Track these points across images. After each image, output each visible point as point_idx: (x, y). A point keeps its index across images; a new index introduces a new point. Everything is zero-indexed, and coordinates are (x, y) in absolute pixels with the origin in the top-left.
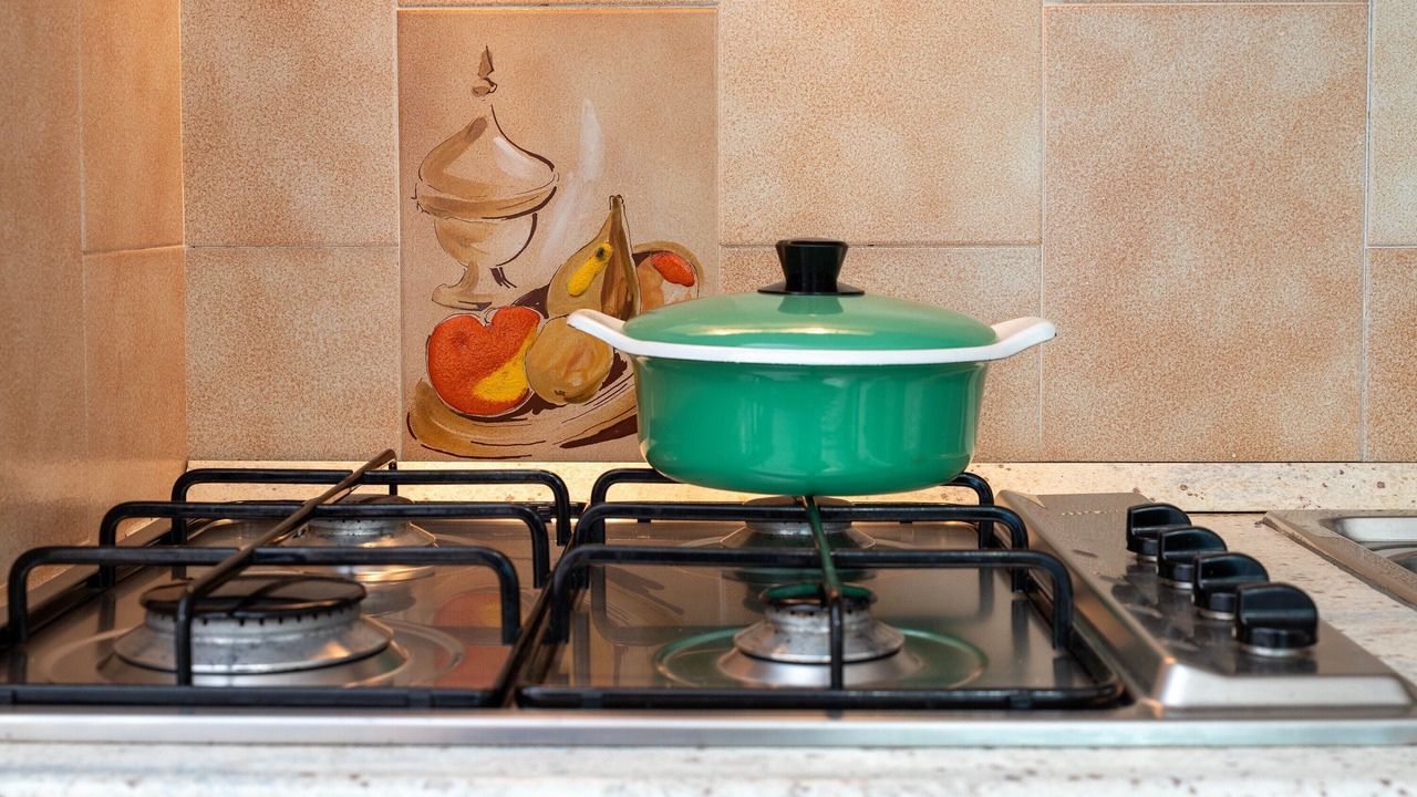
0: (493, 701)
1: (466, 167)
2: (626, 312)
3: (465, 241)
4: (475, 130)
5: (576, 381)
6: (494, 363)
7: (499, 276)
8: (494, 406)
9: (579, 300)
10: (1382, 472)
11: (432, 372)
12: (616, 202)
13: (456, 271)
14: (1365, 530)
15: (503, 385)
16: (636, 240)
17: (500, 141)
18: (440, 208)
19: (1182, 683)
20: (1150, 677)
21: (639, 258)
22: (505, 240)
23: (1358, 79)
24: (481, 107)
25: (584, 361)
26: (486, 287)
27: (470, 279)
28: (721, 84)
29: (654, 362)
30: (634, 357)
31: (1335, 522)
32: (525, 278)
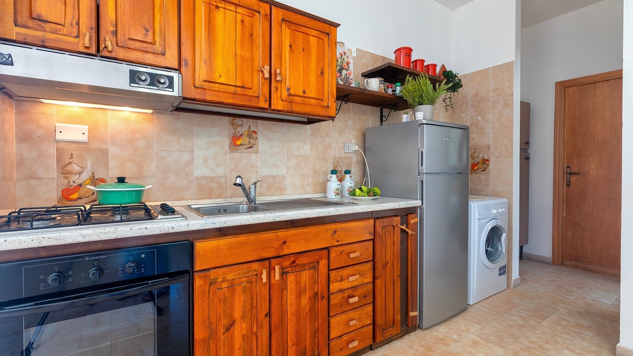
0: (78, 225)
1: (68, 168)
2: (95, 186)
3: (68, 178)
4: (70, 163)
5: (87, 195)
6: (74, 193)
7: (74, 182)
8: (73, 199)
9: (87, 184)
10: (196, 201)
11: (62, 195)
12: (93, 173)
13: (66, 182)
14: (193, 206)
15: (75, 196)
16: (96, 177)
17: (74, 165)
18: (63, 173)
19: (160, 217)
20: (157, 217)
21: (97, 180)
22: (75, 178)
23: (193, 160)
24: (71, 160)
25: (88, 192)
26: (72, 183)
27: (69, 182)
28: (109, 158)
29: (99, 191)
30: (96, 191)
31: (189, 206)
32: (78, 182)
